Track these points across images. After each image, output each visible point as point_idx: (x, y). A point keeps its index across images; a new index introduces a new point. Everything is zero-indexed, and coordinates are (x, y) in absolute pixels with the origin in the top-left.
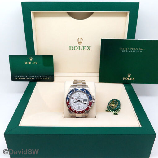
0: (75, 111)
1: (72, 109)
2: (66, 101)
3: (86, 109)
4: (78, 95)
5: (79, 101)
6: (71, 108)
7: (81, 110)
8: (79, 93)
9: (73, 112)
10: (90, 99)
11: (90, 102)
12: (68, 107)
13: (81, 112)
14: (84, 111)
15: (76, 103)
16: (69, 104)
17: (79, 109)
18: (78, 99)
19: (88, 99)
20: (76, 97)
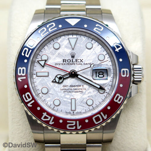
0: (57, 119)
1: (43, 110)
2: (17, 76)
3: (104, 110)
4: (69, 51)
5: (74, 75)
6: (36, 104)
7: (80, 113)
8: (73, 41)
9: (47, 122)
10: (121, 65)
11: (121, 80)
12: (26, 104)
13: (82, 121)
14: (97, 119)
15: (61, 86)
16: (28, 90)
17: (73, 112)
18: (69, 69)
19: (114, 64)
20: (60, 60)
